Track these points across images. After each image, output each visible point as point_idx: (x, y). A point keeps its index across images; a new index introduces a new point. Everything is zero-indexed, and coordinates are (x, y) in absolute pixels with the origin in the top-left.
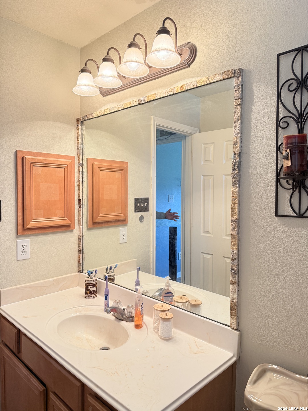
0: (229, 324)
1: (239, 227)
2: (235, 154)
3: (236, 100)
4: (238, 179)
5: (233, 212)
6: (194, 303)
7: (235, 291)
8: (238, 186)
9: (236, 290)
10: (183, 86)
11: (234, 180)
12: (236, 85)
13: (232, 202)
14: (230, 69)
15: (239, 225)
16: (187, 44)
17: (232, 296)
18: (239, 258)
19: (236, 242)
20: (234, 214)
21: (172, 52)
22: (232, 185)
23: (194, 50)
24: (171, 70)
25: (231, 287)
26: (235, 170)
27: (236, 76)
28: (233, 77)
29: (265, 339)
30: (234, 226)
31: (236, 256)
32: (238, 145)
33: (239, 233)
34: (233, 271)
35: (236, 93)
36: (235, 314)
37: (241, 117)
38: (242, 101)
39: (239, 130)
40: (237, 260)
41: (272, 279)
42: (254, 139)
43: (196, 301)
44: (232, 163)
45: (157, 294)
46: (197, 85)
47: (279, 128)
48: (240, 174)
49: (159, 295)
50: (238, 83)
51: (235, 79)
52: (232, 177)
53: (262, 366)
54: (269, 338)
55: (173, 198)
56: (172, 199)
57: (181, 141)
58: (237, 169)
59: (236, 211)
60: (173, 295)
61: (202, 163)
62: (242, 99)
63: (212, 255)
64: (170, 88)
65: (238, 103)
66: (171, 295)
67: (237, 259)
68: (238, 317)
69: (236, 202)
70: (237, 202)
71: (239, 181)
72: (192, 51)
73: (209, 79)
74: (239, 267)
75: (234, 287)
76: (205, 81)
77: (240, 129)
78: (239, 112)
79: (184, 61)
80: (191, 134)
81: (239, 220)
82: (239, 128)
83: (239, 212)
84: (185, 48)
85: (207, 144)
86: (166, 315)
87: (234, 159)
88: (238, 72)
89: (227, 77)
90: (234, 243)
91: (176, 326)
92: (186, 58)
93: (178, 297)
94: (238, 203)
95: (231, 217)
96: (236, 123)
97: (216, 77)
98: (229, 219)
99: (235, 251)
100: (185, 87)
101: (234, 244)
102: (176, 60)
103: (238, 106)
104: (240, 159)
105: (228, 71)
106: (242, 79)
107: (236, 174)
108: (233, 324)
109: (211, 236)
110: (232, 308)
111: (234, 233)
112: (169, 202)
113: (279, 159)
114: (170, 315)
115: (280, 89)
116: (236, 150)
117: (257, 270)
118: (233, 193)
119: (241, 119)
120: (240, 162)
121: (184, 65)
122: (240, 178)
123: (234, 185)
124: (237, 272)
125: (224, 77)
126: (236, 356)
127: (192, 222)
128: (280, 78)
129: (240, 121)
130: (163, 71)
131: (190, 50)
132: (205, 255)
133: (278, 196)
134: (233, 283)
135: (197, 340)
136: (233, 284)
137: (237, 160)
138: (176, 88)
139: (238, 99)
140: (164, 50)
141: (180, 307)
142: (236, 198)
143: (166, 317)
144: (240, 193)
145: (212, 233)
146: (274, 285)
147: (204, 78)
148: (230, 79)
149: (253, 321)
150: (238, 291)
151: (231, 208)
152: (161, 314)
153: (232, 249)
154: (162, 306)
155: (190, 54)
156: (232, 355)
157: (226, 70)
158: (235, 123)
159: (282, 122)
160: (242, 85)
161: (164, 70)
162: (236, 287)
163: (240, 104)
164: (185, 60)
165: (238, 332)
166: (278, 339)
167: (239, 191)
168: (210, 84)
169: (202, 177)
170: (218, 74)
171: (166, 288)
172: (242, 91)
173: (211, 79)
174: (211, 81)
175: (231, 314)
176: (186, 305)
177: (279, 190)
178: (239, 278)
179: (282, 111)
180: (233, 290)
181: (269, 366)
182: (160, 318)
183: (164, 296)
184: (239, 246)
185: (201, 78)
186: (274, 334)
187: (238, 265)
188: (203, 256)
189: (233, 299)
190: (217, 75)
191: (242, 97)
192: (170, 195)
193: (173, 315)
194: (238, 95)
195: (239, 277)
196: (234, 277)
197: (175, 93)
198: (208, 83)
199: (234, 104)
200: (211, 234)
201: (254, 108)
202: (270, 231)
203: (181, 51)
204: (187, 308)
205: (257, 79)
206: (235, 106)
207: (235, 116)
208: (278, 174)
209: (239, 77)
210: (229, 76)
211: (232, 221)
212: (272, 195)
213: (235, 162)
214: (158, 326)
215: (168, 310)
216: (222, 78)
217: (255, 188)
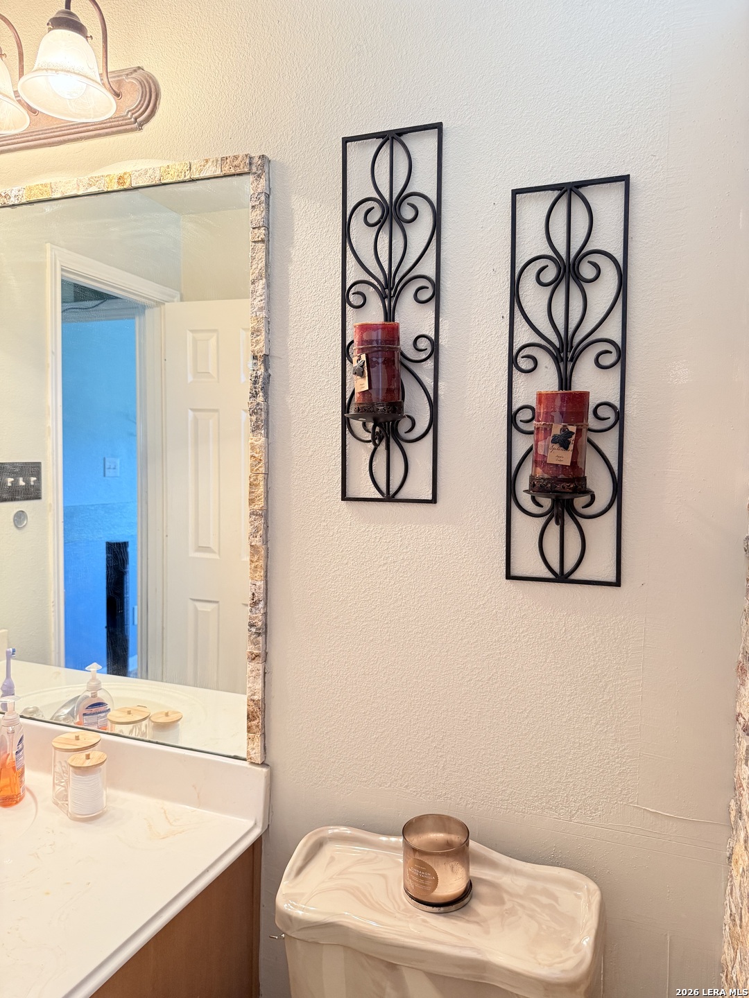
0: (244, 756)
1: (267, 528)
2: (255, 357)
3: (254, 228)
4: (263, 417)
5: (253, 492)
6: (163, 720)
7: (258, 675)
8: (263, 431)
9: (261, 671)
10: (126, 176)
11: (254, 418)
12: (254, 194)
13: (252, 470)
14: (241, 154)
15: (266, 522)
16: (135, 71)
17: (250, 688)
18: (267, 599)
19: (261, 563)
20: (256, 497)
21: (91, 82)
22: (250, 431)
23: (153, 90)
24: (91, 128)
25: (251, 666)
26: (257, 394)
27: (254, 171)
28: (248, 173)
29: (322, 773)
30: (256, 525)
31: (260, 595)
32: (262, 337)
33: (267, 542)
34: (254, 630)
35: (255, 214)
36: (257, 729)
37: (266, 271)
38: (269, 234)
39: (262, 300)
40: (262, 603)
41: (337, 636)
42: (296, 326)
43: (167, 715)
44: (250, 378)
45: (66, 711)
46: (160, 180)
47: (348, 306)
48: (268, 406)
49: (71, 714)
50: (259, 191)
51: (251, 178)
52: (251, 410)
53: (316, 834)
54: (331, 770)
55: (118, 467)
56: (114, 468)
57: (134, 318)
58: (261, 394)
59: (261, 489)
60: (109, 709)
61: (190, 379)
62: (268, 229)
63: (217, 602)
64: (89, 176)
65: (258, 237)
66: (102, 709)
67: (263, 601)
68: (264, 734)
69: (260, 469)
70: (262, 470)
71: (267, 421)
72: (148, 90)
73: (190, 168)
74: (266, 619)
75: (256, 665)
76: (181, 172)
77: (264, 299)
78: (261, 258)
79: (128, 113)
80: (159, 304)
81: (267, 510)
82: (263, 297)
83: (268, 492)
84: (130, 80)
85: (202, 331)
86: (88, 757)
87: (254, 370)
88: (259, 163)
89: (233, 171)
90: (257, 563)
91: (113, 783)
92: (132, 106)
93: (121, 710)
94: (263, 472)
95: (250, 504)
96: (256, 285)
97: (207, 166)
98: (246, 509)
99: (258, 583)
100: (129, 180)
101: (256, 567)
102: (102, 106)
103: (260, 245)
104: (266, 370)
105: (234, 156)
106: (268, 182)
107: (258, 404)
108: (254, 751)
109: (216, 557)
110: (250, 716)
111: (257, 541)
112: (104, 476)
113: (348, 374)
114: (96, 755)
115: (348, 217)
116: (258, 347)
117: (306, 621)
118: (253, 448)
119: (266, 275)
120: (268, 377)
121: (127, 121)
122: (267, 413)
123: (255, 429)
124: (262, 631)
125: (226, 169)
126: (260, 825)
127: (167, 526)
128: (349, 194)
129: (264, 280)
130: (72, 127)
131: (142, 87)
132: (199, 605)
133: (347, 457)
134: (254, 657)
135: (168, 805)
136: (254, 659)
137: (259, 373)
138: (108, 176)
139: (259, 228)
140: (68, 71)
141: (127, 735)
142: (260, 460)
143: (88, 763)
144: (268, 447)
145: (216, 550)
146: (341, 651)
147: (177, 164)
148: (241, 177)
149: (298, 736)
150: (265, 673)
151: (250, 484)
152: (72, 757)
153: (252, 579)
154: (77, 738)
155: (142, 97)
156: (251, 823)
157: (231, 155)
158: (253, 283)
159: (353, 294)
160: (268, 196)
161: (72, 125)
162: (260, 667)
163: (262, 241)
164: (129, 111)
165: (264, 770)
166: (349, 768)
167: (267, 445)
168: (193, 180)
169: (191, 413)
170: (213, 161)
171: (89, 694)
172: (269, 211)
173: (195, 170)
174: (196, 176)
175: (249, 729)
176: (143, 728)
177: (349, 444)
178: (266, 643)
179: (353, 268)
180: (254, 674)
181: (330, 832)
182: (71, 768)
183: (84, 714)
184: (267, 571)
185: (170, 163)
186: (340, 759)
187: (265, 614)
188: (195, 608)
189: (254, 695)
190: (210, 163)
191: (268, 225)
192: (107, 459)
193: (105, 757)
194: (259, 218)
195: (266, 641)
196: (255, 643)
197: (106, 190)
198: (188, 177)
199: (250, 237)
200: (213, 552)
201: (296, 253)
202: (331, 533)
203: (119, 86)
204: (144, 734)
205: (301, 188)
206: (253, 244)
207: (254, 267)
208: (345, 408)
209: (259, 176)
210: (238, 171)
211: (252, 514)
212: (334, 454)
213: (256, 377)
214: (66, 790)
215: (94, 745)
216: (222, 171)
217: (301, 439)
